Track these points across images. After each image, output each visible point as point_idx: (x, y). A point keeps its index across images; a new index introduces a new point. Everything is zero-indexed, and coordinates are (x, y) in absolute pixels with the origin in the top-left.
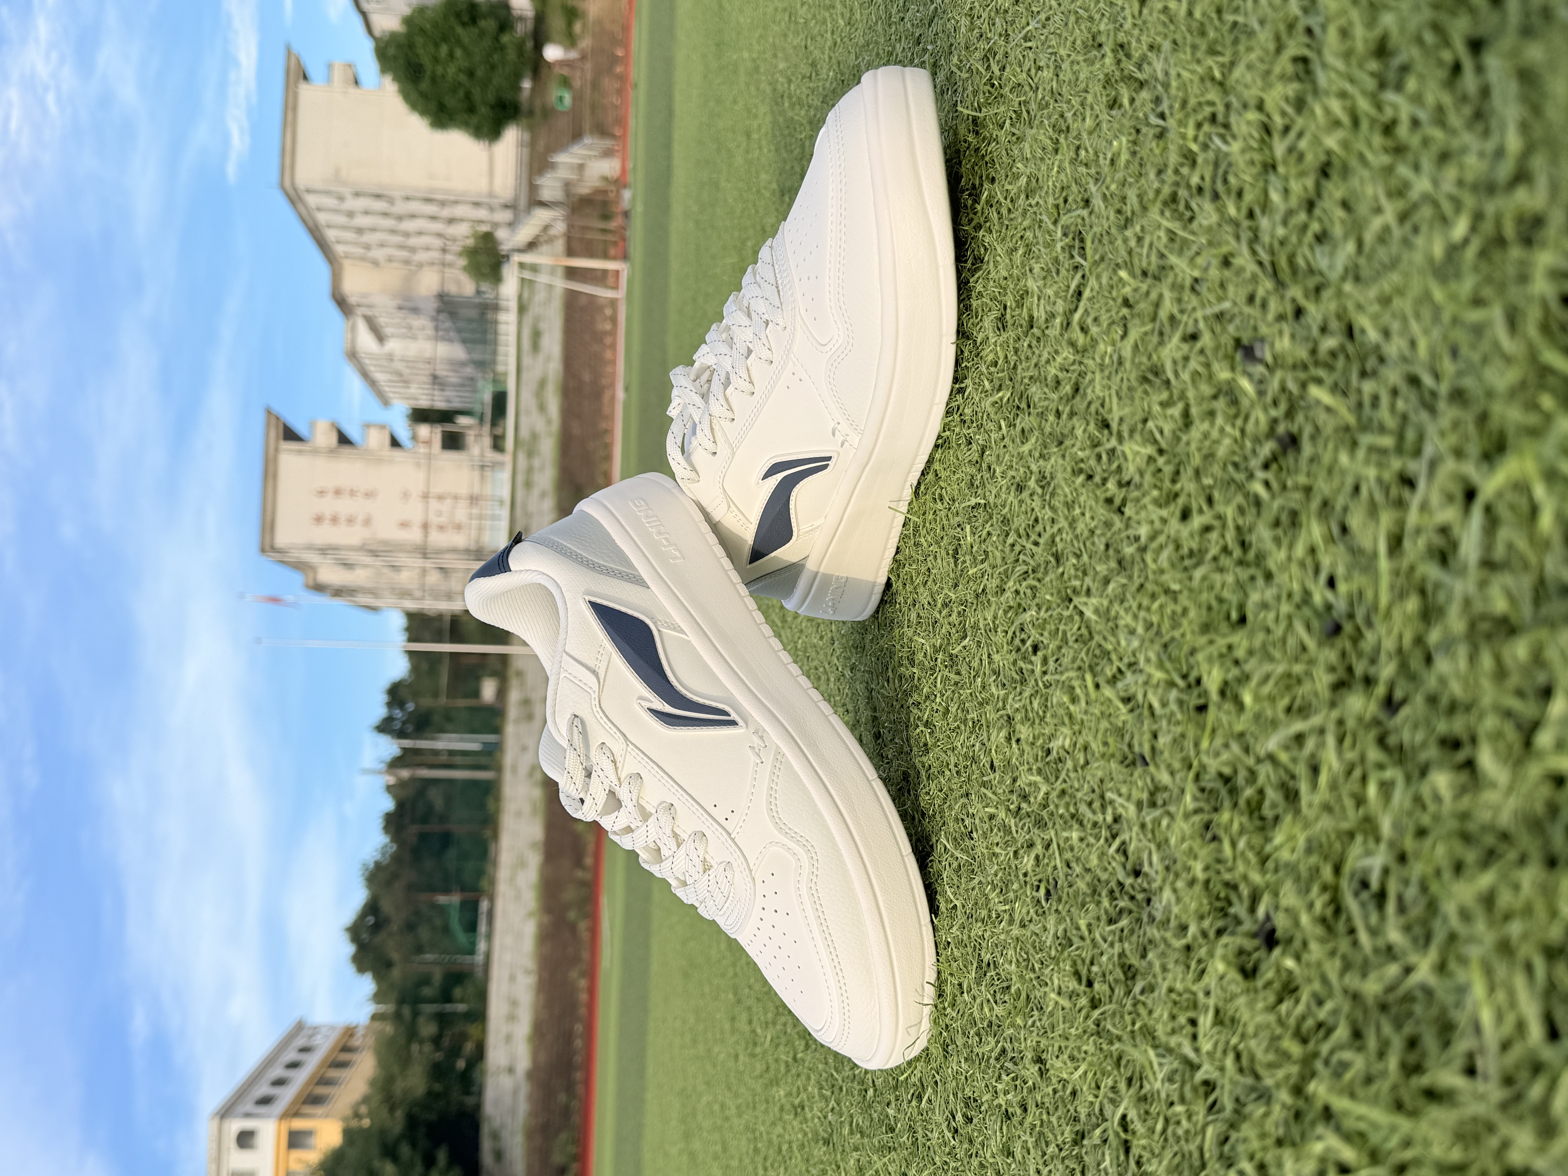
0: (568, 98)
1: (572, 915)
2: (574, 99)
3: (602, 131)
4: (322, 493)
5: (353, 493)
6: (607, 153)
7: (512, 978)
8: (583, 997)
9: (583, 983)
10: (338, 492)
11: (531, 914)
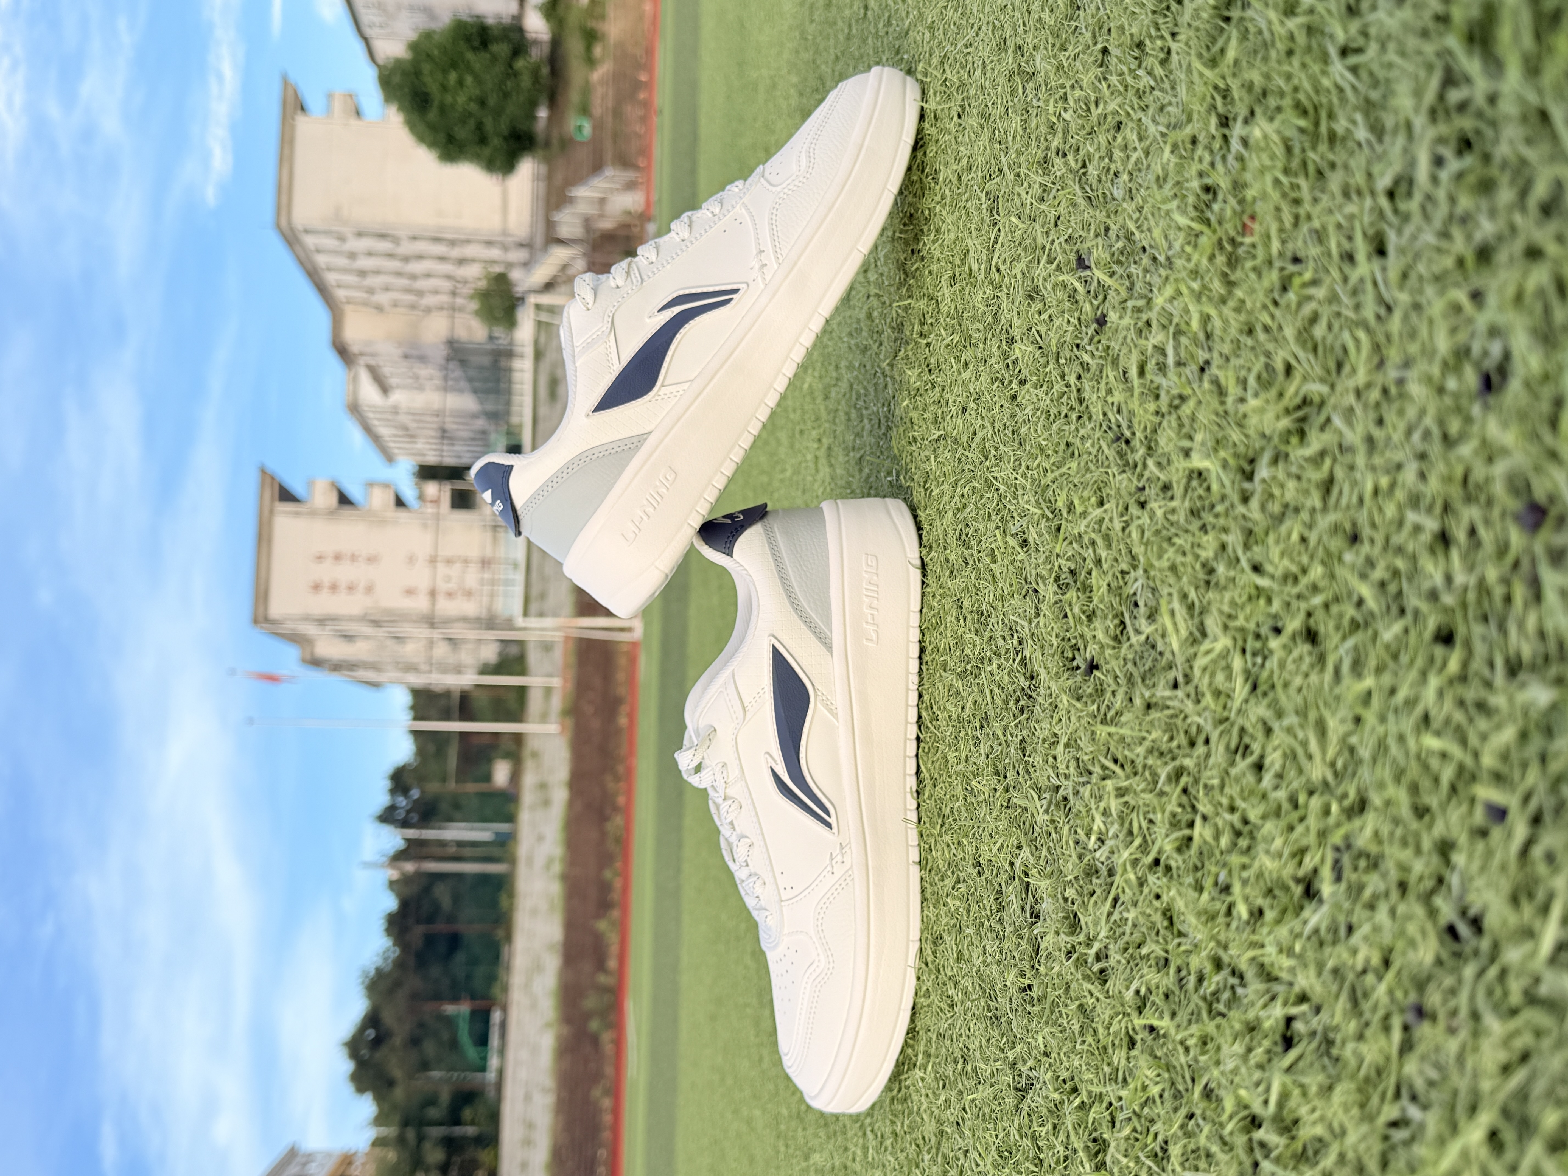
0: (587, 128)
1: (594, 1025)
2: (594, 128)
3: (624, 162)
4: (320, 558)
5: (354, 558)
6: (630, 186)
7: (528, 1098)
8: (607, 1118)
9: (607, 1103)
10: (338, 557)
11: (548, 1025)
